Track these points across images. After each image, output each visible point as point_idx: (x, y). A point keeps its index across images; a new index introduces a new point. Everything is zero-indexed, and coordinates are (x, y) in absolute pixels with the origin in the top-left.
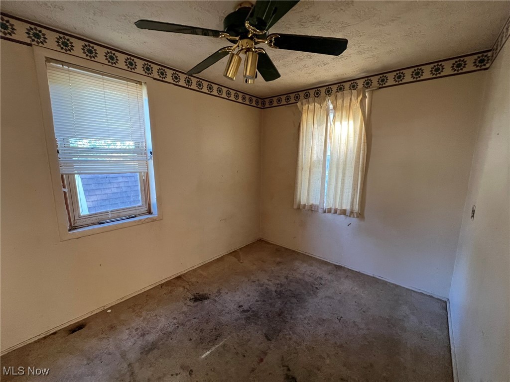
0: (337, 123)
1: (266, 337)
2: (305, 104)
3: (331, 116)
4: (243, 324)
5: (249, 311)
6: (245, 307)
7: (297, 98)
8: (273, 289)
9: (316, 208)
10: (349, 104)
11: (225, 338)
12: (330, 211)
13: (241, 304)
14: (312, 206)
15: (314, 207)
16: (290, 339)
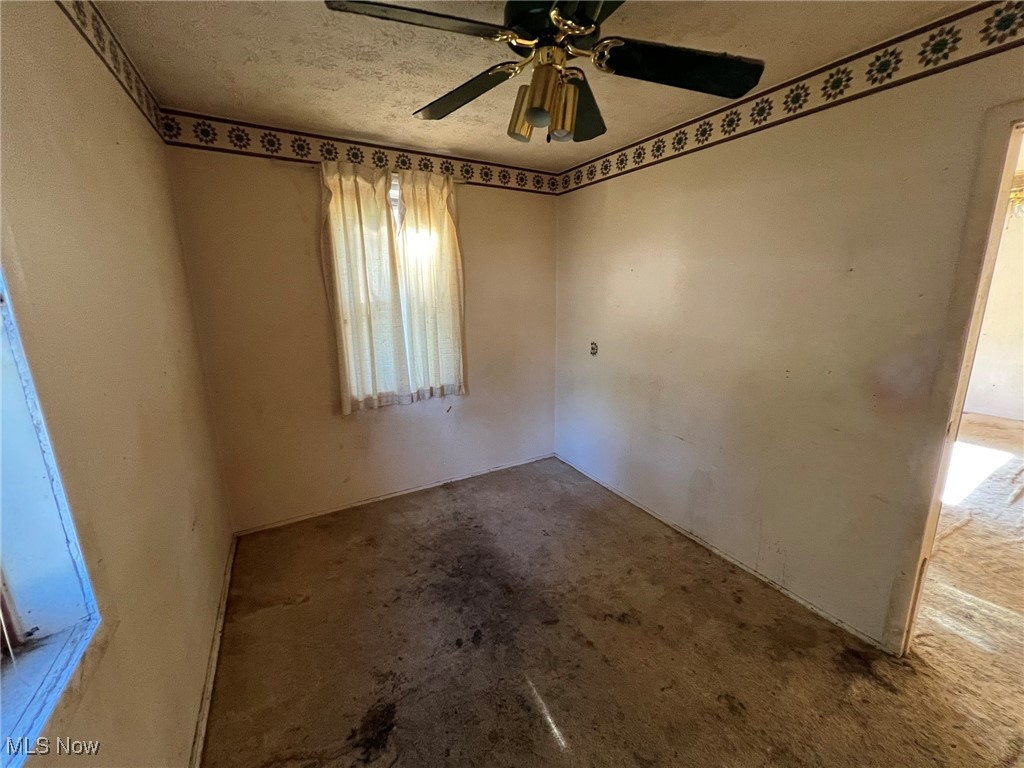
0: (410, 229)
1: (547, 623)
2: (334, 173)
3: (396, 212)
4: (507, 651)
5: (479, 632)
6: (466, 635)
7: (330, 154)
8: (443, 576)
9: (390, 399)
10: (425, 198)
11: (531, 689)
12: (419, 396)
13: (452, 639)
14: (380, 397)
15: (384, 400)
16: (562, 595)
